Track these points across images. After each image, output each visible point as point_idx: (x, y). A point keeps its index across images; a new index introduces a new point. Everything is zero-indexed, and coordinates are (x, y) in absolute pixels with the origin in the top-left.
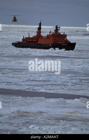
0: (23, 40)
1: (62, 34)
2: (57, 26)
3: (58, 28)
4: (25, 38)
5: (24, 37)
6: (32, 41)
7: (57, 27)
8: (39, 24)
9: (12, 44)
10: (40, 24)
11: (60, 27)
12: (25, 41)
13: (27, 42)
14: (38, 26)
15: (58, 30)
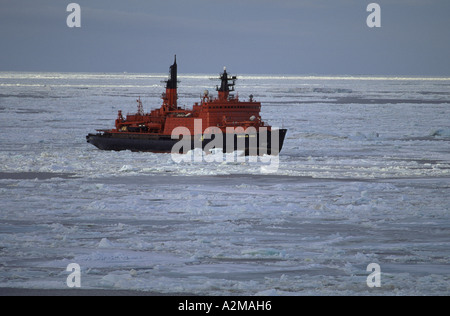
0: (119, 122)
1: (241, 100)
2: (225, 74)
3: (230, 82)
4: (125, 117)
5: (120, 114)
6: (146, 127)
7: (224, 78)
8: (169, 69)
9: (87, 137)
10: (174, 70)
11: (234, 78)
12: (124, 129)
13: (130, 130)
14: (167, 77)
15: (230, 88)
